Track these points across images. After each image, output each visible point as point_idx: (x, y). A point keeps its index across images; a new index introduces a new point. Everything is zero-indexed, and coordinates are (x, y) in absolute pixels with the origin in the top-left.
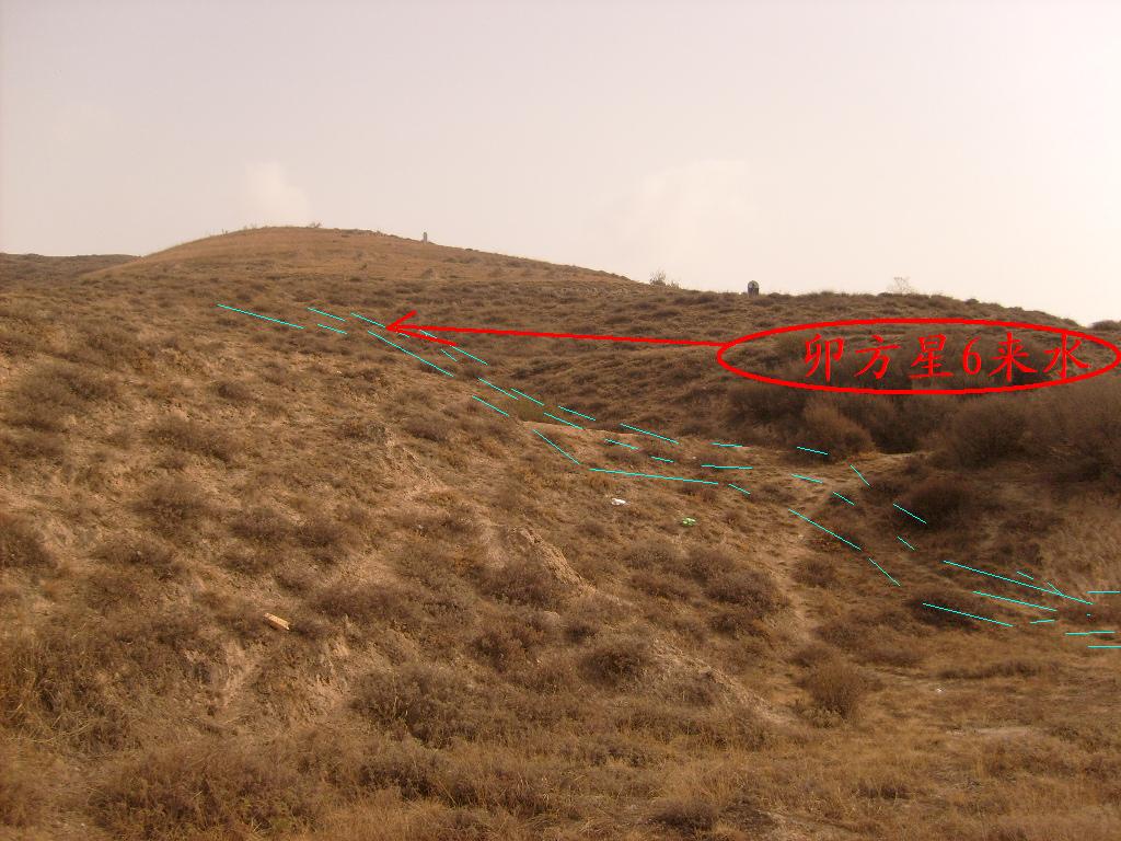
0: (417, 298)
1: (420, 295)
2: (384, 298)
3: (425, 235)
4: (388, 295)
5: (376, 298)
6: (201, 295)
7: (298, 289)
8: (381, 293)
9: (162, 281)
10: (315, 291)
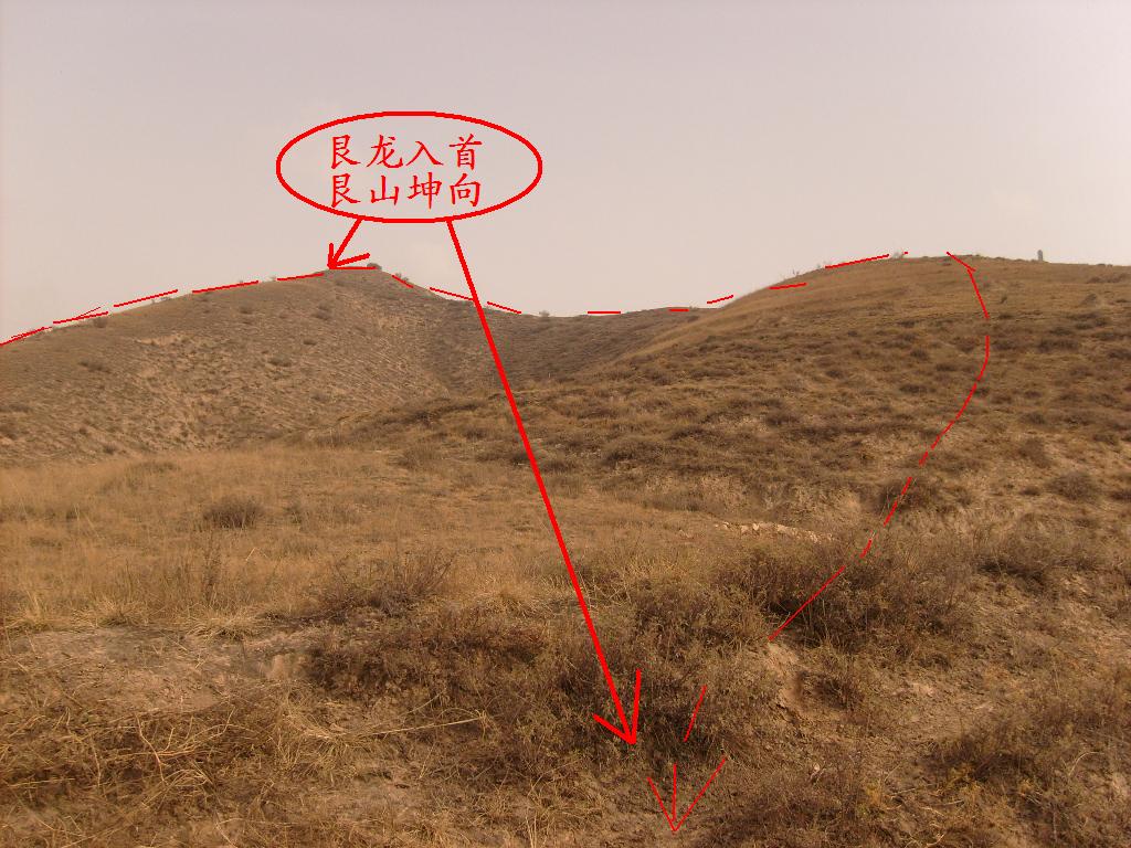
0: (1105, 334)
1: (1107, 329)
2: (1064, 338)
3: (1040, 253)
4: (1067, 333)
5: (1055, 338)
6: (869, 356)
7: (955, 336)
8: (1059, 331)
9: (793, 340)
10: (976, 337)
